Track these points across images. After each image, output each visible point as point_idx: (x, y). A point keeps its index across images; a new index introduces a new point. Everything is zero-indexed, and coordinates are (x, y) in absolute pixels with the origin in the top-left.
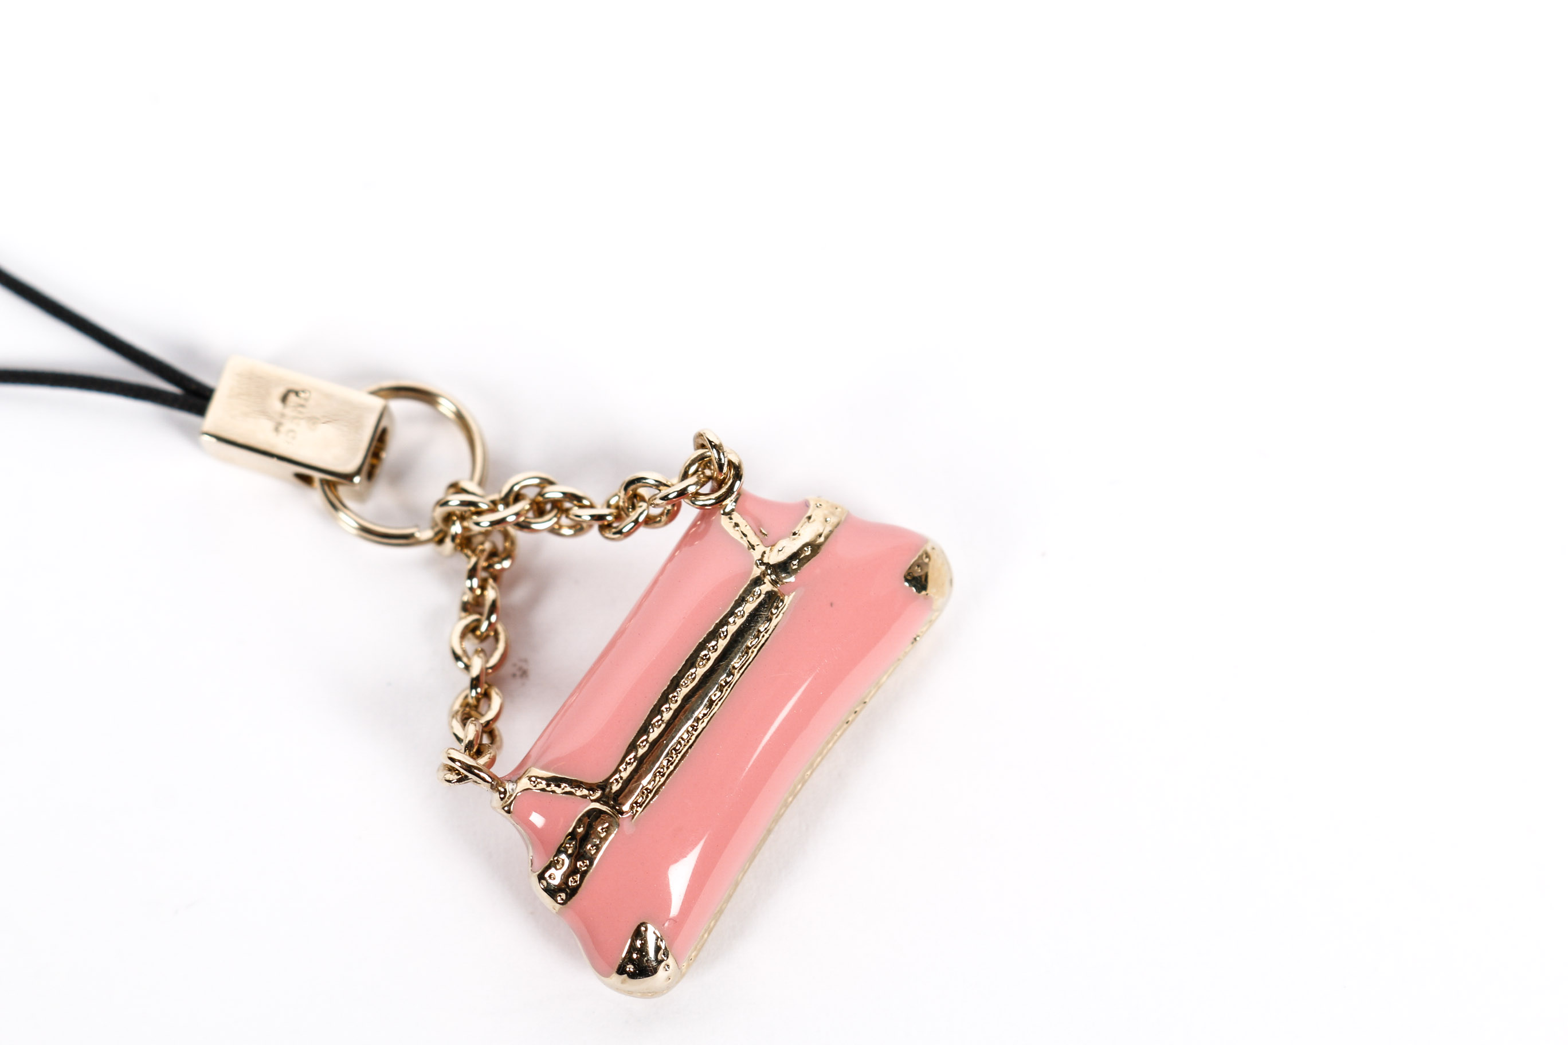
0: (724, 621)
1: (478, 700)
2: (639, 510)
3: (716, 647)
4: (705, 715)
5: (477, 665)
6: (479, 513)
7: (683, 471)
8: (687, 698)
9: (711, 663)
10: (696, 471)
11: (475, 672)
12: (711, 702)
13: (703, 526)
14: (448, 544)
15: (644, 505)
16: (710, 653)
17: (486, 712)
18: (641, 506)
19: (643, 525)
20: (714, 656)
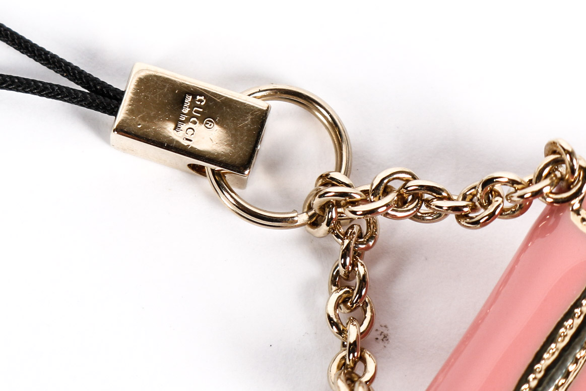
0: (578, 304)
1: (355, 363)
2: (495, 205)
3: (571, 326)
4: (563, 384)
5: (353, 333)
6: (354, 203)
7: (537, 173)
8: (549, 369)
9: (567, 339)
10: (549, 174)
11: (352, 338)
12: (567, 374)
13: (553, 220)
14: (324, 228)
15: (500, 199)
16: (567, 330)
17: (364, 375)
18: (497, 201)
19: (499, 216)
20: (571, 333)
